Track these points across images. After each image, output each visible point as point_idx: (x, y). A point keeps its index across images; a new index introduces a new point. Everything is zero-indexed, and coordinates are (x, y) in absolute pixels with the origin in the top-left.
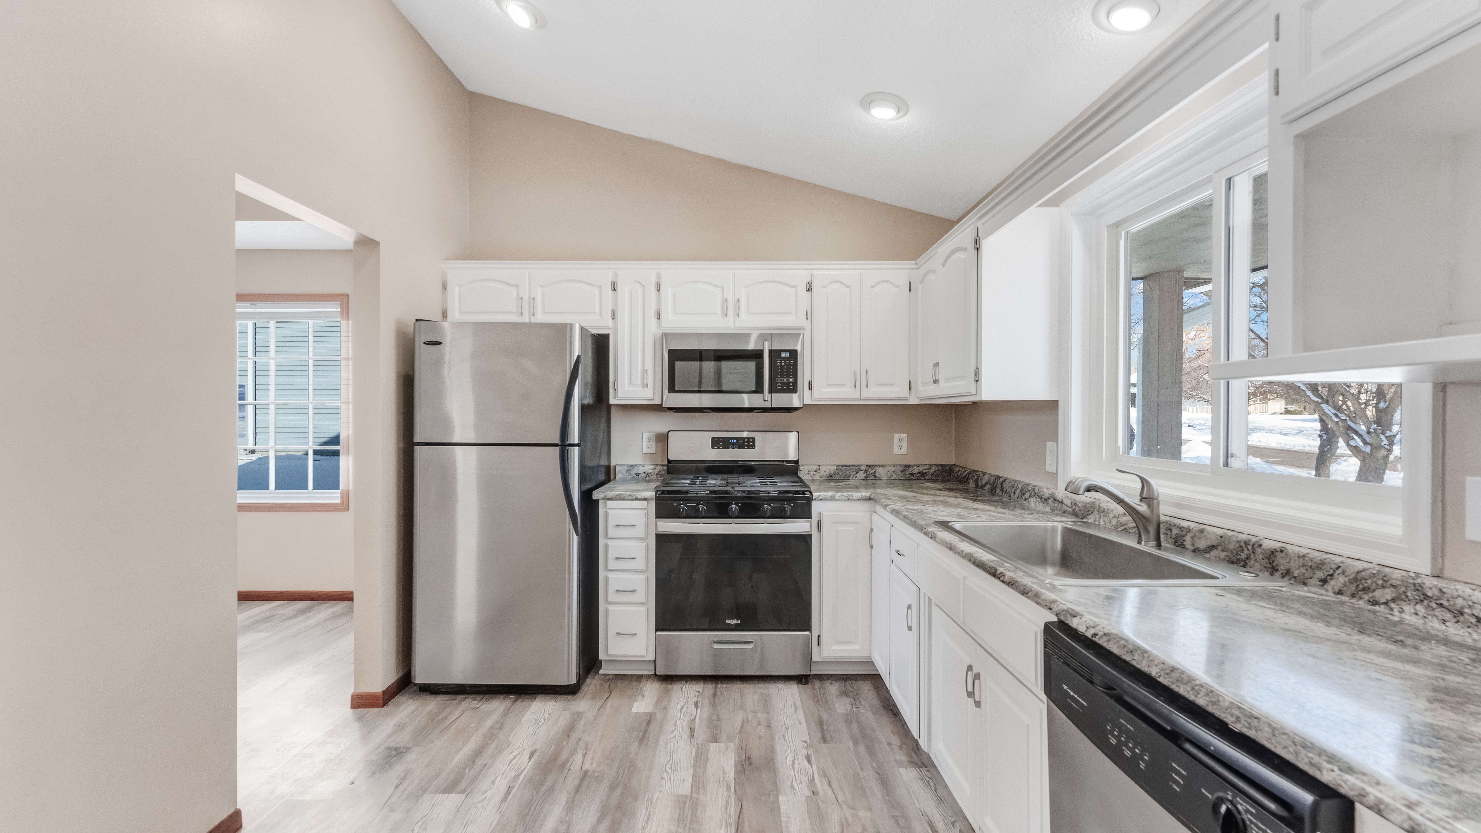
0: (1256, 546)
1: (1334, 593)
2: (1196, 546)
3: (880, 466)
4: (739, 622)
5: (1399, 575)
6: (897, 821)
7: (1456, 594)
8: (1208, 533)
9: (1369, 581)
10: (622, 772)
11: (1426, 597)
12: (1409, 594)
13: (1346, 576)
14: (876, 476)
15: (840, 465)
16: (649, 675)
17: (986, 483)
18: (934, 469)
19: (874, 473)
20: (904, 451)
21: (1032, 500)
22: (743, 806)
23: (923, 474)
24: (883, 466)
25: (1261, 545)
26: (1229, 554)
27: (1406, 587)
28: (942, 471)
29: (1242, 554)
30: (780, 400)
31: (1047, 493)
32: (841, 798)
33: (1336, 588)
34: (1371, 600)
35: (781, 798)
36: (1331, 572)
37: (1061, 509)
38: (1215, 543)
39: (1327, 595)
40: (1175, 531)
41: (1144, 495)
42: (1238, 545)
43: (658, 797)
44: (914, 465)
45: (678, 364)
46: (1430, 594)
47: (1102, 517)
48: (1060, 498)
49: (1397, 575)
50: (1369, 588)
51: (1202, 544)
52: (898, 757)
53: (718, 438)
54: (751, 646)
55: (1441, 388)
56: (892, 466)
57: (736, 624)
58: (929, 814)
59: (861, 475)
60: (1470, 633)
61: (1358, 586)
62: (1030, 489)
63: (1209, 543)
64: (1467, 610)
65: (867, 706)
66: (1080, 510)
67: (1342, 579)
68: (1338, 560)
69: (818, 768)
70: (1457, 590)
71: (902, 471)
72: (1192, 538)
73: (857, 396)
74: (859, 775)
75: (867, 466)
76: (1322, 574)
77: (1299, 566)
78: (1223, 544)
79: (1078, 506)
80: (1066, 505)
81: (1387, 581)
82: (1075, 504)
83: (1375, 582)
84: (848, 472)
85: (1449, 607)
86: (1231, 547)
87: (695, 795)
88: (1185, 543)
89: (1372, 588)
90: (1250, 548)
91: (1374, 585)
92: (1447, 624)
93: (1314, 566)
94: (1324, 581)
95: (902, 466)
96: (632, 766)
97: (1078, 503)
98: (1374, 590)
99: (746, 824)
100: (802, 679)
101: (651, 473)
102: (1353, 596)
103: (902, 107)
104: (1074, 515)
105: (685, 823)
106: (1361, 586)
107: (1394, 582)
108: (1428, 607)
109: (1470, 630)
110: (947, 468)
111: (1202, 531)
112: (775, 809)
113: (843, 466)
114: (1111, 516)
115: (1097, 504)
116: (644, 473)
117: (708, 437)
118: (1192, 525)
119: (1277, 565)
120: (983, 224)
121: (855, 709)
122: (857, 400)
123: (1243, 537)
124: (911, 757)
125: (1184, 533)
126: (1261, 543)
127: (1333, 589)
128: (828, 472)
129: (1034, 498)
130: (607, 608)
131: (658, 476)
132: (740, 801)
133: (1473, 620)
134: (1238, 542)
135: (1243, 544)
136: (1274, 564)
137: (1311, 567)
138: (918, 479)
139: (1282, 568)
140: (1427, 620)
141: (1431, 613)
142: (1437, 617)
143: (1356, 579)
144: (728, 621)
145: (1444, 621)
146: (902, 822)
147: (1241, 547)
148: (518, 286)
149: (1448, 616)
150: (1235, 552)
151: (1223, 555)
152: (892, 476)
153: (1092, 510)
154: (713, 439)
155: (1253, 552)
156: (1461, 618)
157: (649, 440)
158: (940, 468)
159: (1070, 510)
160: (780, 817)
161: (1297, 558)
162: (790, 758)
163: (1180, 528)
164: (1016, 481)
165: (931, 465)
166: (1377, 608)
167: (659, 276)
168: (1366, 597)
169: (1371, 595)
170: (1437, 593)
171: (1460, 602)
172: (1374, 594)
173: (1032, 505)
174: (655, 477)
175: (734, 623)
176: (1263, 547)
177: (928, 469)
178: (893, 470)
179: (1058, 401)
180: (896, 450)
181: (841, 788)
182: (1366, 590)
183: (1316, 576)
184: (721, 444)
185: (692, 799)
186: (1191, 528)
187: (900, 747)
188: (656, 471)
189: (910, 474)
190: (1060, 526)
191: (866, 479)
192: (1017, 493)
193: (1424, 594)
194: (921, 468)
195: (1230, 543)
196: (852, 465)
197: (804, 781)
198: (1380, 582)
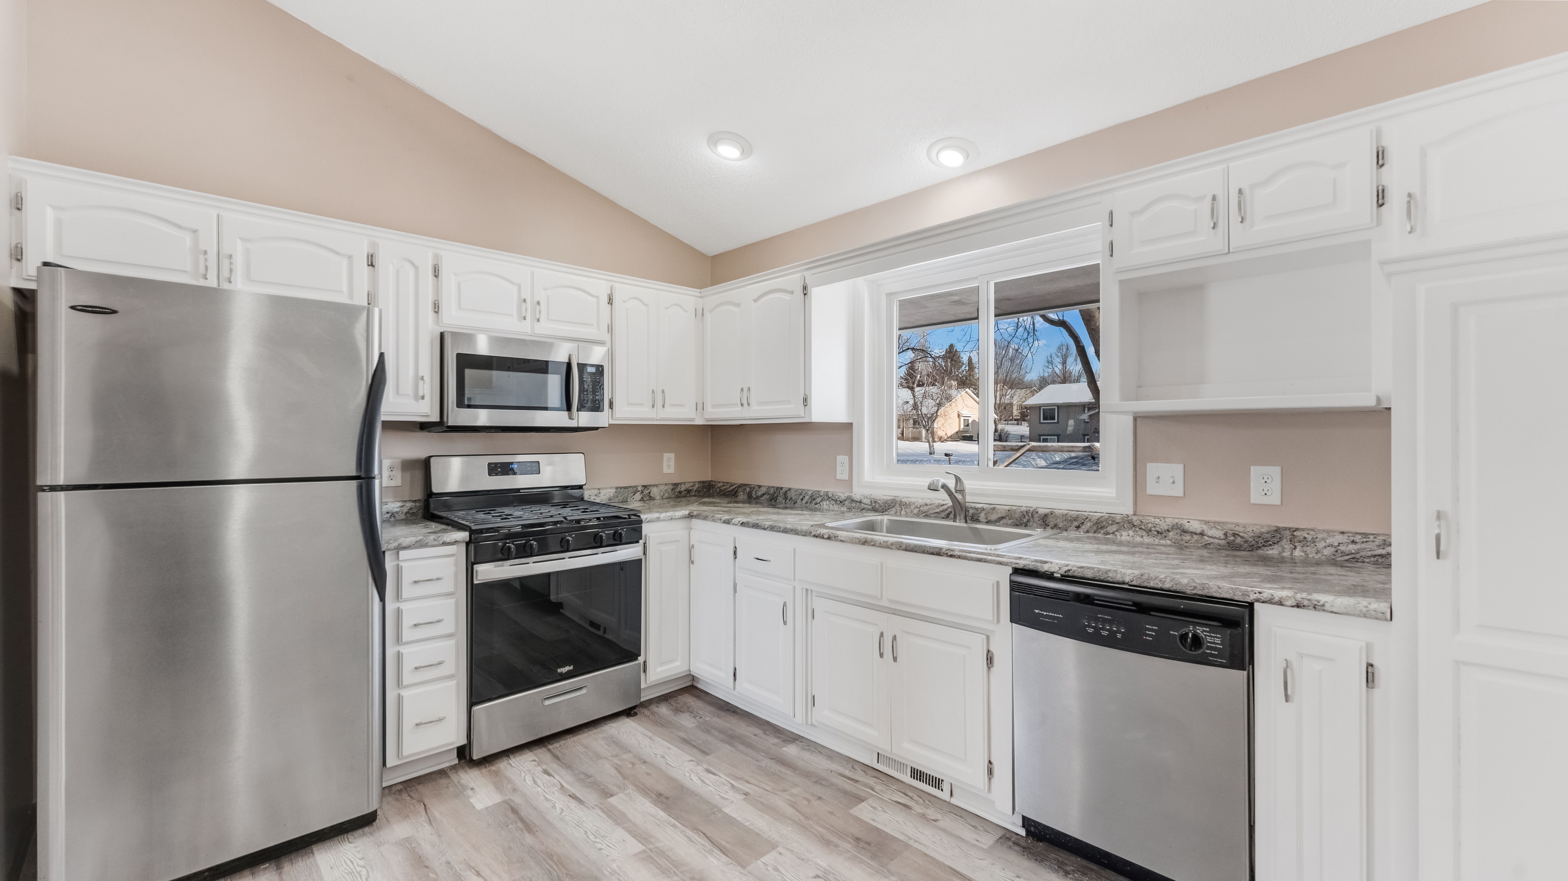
0: (1034, 513)
1: (1084, 533)
2: (989, 519)
3: (654, 486)
4: (571, 668)
5: (1120, 517)
6: (820, 784)
7: (1148, 522)
8: (999, 509)
9: (1104, 523)
10: (547, 866)
11: (1134, 526)
12: (1125, 526)
13: (1091, 522)
14: (650, 496)
15: (618, 488)
16: (452, 766)
17: (764, 494)
18: (697, 486)
19: (650, 492)
20: (672, 470)
21: (825, 503)
22: (704, 832)
23: (689, 491)
24: (656, 486)
25: (1038, 512)
26: (1015, 520)
27: (1124, 522)
28: (704, 487)
29: (1024, 519)
30: (584, 419)
31: (843, 497)
32: (768, 788)
33: (1085, 530)
34: (1105, 532)
35: (726, 810)
36: (1083, 521)
37: (858, 508)
38: (1004, 515)
39: (1080, 533)
40: (971, 511)
41: (958, 489)
42: (1021, 514)
43: (618, 866)
44: (681, 484)
45: (468, 372)
46: (1136, 524)
47: (903, 509)
48: (858, 499)
49: (1119, 517)
50: (1104, 526)
51: (994, 517)
52: (772, 742)
53: (496, 464)
54: (584, 691)
55: (1135, 419)
56: (664, 486)
57: (569, 671)
58: (834, 769)
59: (638, 496)
60: (1154, 540)
61: (1098, 526)
62: (821, 495)
63: (1000, 516)
64: (1153, 529)
65: (706, 713)
66: (880, 506)
67: (1089, 524)
68: (1086, 514)
69: (727, 775)
70: (1148, 520)
71: (672, 490)
72: (986, 514)
73: (653, 416)
74: (761, 766)
75: (643, 486)
76: (1077, 523)
77: (1063, 521)
78: (1010, 515)
79: (879, 503)
80: (864, 504)
81: (1114, 521)
82: (875, 502)
83: (1108, 523)
84: (626, 494)
85: (1145, 529)
86: (1016, 516)
87: (651, 846)
88: (979, 518)
89: (1106, 526)
90: (1030, 515)
91: (1107, 524)
92: (1144, 537)
93: (1072, 519)
94: (1078, 527)
95: (672, 484)
96: (553, 856)
97: (878, 501)
98: (1107, 527)
99: (723, 843)
100: (629, 712)
101: (397, 512)
102: (1095, 532)
103: (747, 151)
104: (874, 511)
105: (672, 871)
106: (1100, 526)
107: (1118, 521)
108: (1135, 531)
109: (1154, 538)
110: (707, 484)
111: (994, 509)
112: (731, 821)
113: (621, 488)
114: (913, 507)
115: (899, 499)
116: (388, 513)
117: (486, 461)
118: (985, 506)
119: (1049, 522)
120: (812, 275)
121: (700, 720)
122: (653, 419)
123: (1025, 509)
124: (779, 738)
125: (979, 512)
126: (1037, 511)
127: (1083, 531)
128: (608, 495)
129: (827, 502)
130: (399, 694)
131: (408, 515)
132: (695, 829)
133: (1156, 533)
134: (1021, 512)
135: (1025, 513)
136: (1047, 522)
137: (1070, 520)
138: (684, 497)
139: (1052, 524)
140: (1134, 538)
141: (1136, 533)
142: (1139, 535)
143: (1097, 523)
144: (559, 671)
145: (1142, 537)
146: (824, 782)
147: (1023, 515)
148: (195, 231)
149: (1144, 533)
150: (1019, 519)
151: (1010, 522)
152: (664, 495)
153: (893, 504)
154: (489, 464)
155: (1032, 517)
156: (1150, 533)
157: (391, 469)
158: (702, 485)
159: (870, 507)
160: (743, 824)
161: (1062, 517)
162: (695, 779)
163: (976, 509)
164: (802, 490)
165: (694, 482)
166: (1108, 536)
167: (437, 257)
168: (1102, 532)
169: (1105, 530)
170: (1139, 522)
171: (1150, 525)
172: (1107, 529)
173: (825, 507)
174: (403, 517)
175: (566, 671)
176: (1039, 513)
177: (693, 486)
178: (665, 489)
179: (852, 423)
180: (666, 470)
181: (760, 781)
182: (1102, 528)
183: (1073, 525)
184: (499, 470)
185: (653, 850)
186: (984, 508)
187: (765, 733)
188: (405, 510)
189: (679, 492)
190: (885, 518)
191: (642, 500)
192: (805, 500)
193: (1133, 525)
194: (688, 486)
195: (1015, 513)
196: (630, 487)
197: (728, 789)
198: (1110, 522)
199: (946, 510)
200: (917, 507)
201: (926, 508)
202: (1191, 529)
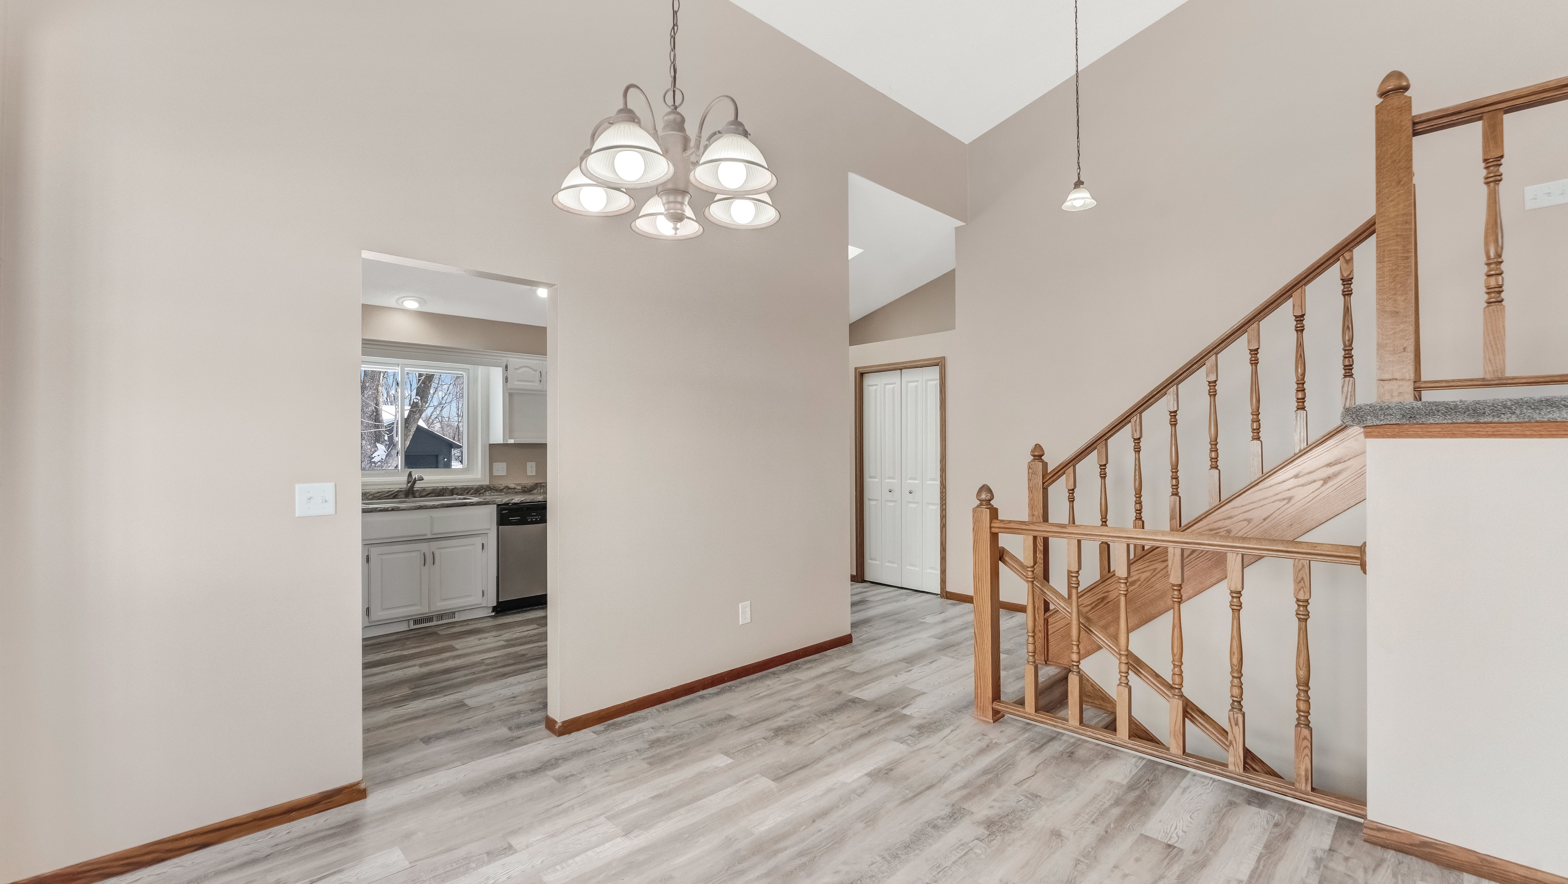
199: (393, 494)
200: (371, 495)
201: (378, 494)
202: (511, 487)
